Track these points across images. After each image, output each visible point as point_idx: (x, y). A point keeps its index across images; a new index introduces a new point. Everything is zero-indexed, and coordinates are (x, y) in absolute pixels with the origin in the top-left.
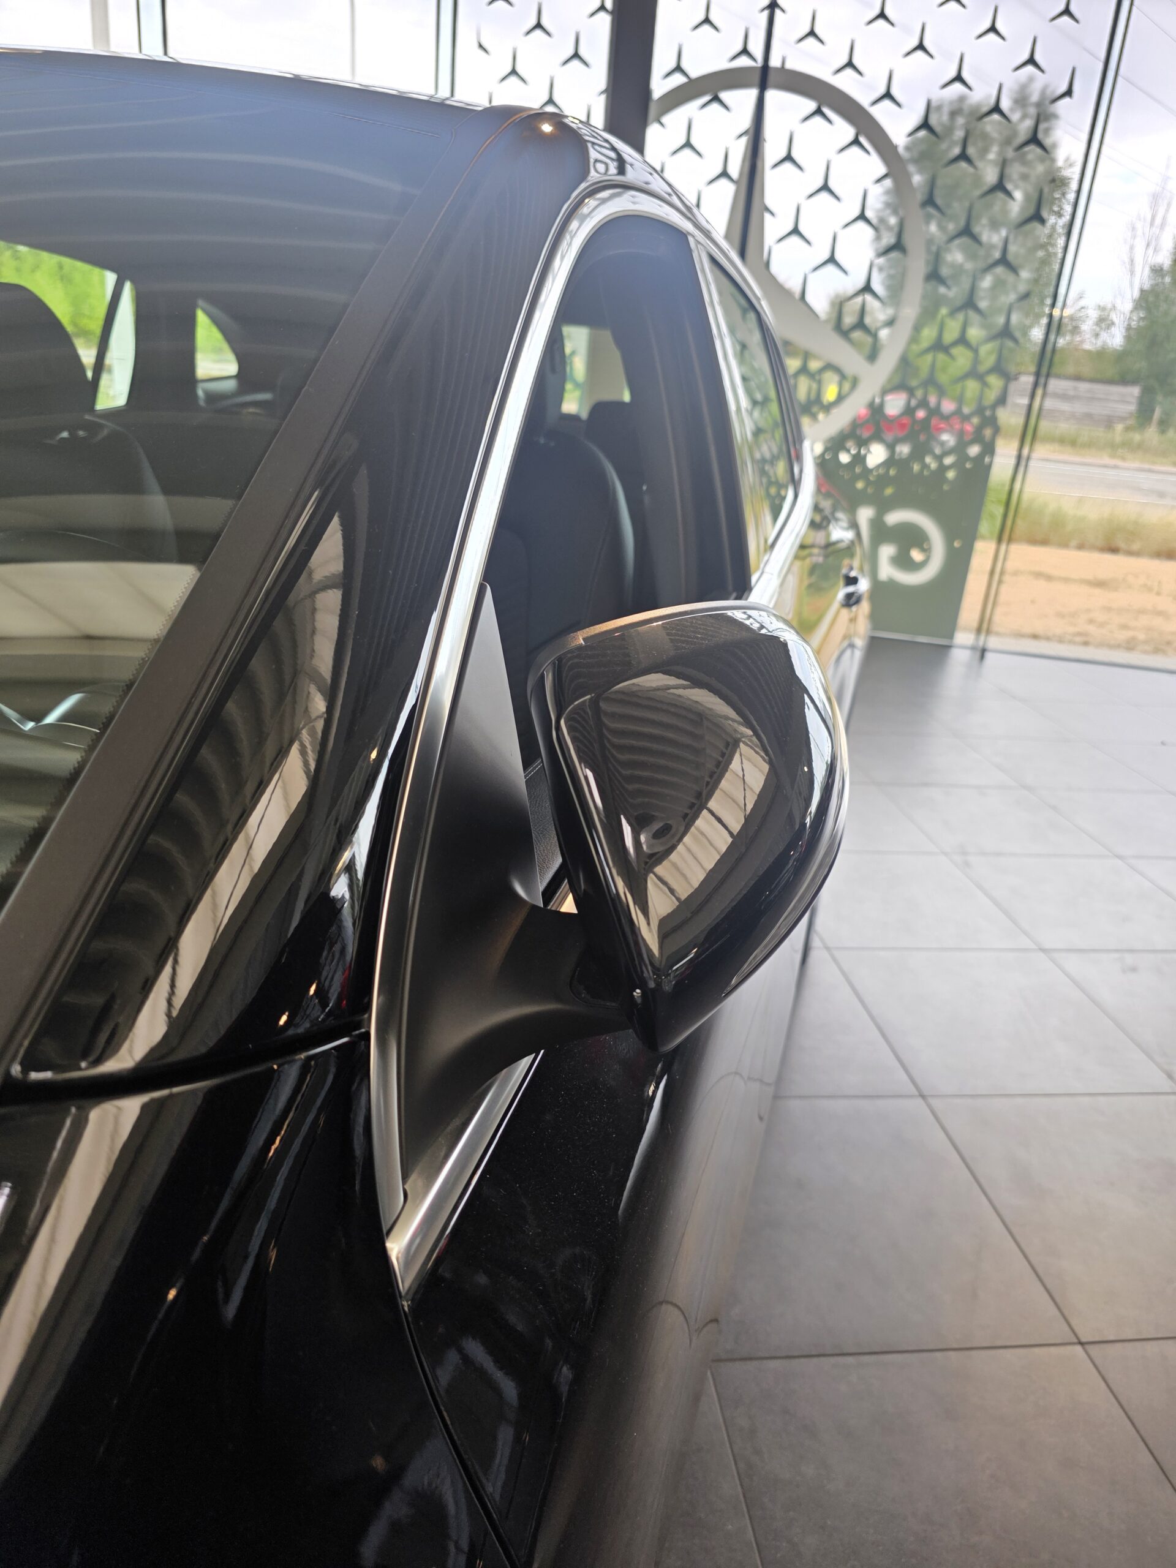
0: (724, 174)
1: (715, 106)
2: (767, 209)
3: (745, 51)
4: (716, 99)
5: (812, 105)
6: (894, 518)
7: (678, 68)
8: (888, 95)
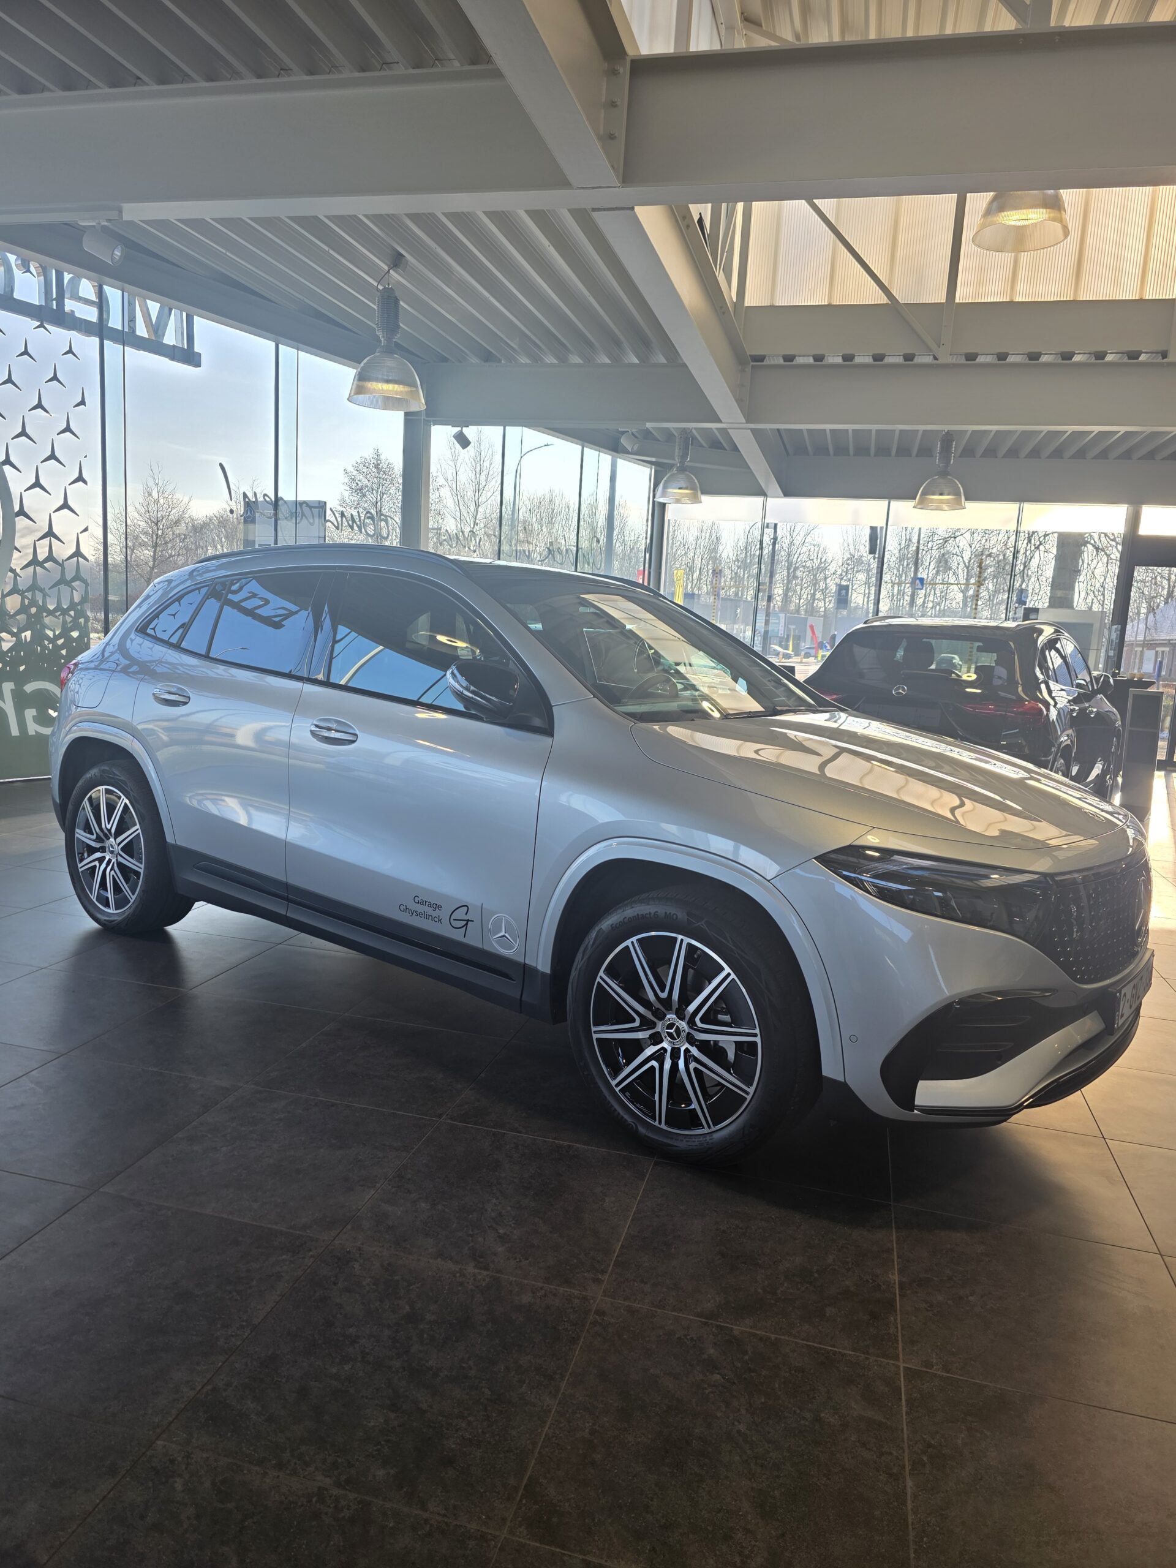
6: (29, 688)
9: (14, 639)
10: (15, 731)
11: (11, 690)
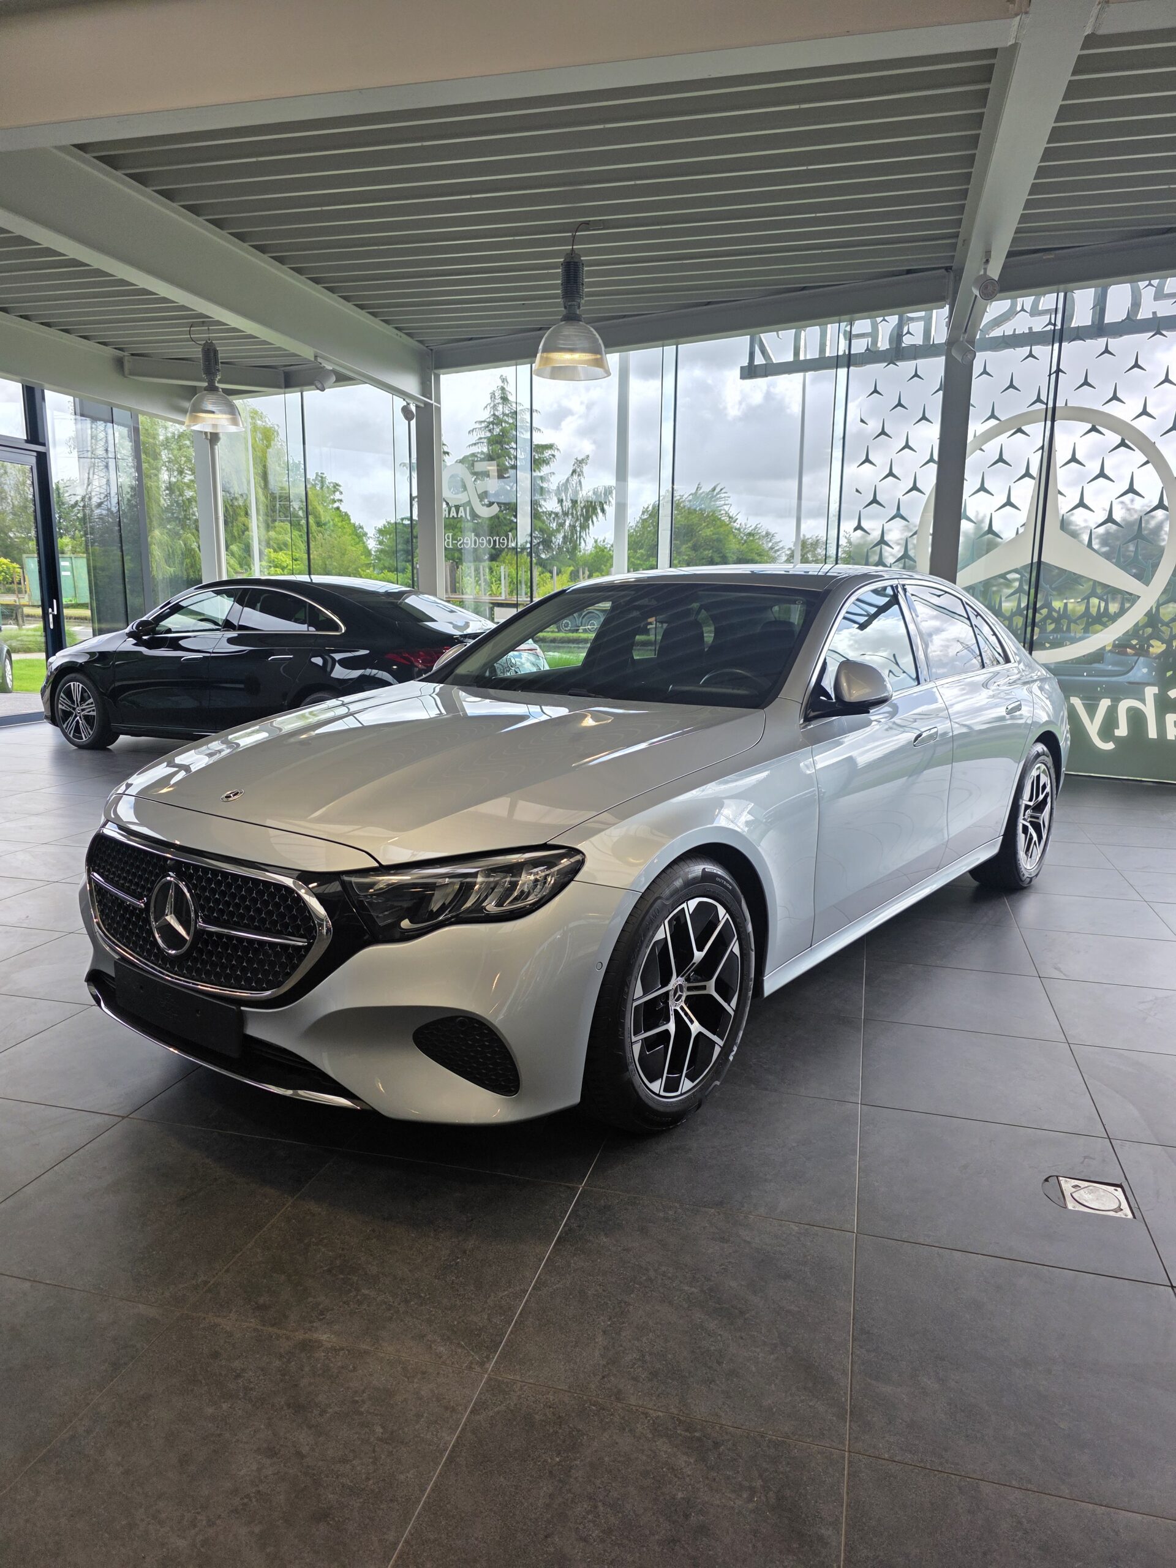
0: (1027, 474)
1: (1019, 434)
2: (1060, 493)
3: (1039, 400)
4: (1020, 430)
5: (1089, 426)
7: (993, 416)
8: (1145, 412)
9: (1165, 646)
10: (1153, 734)
11: (1154, 694)
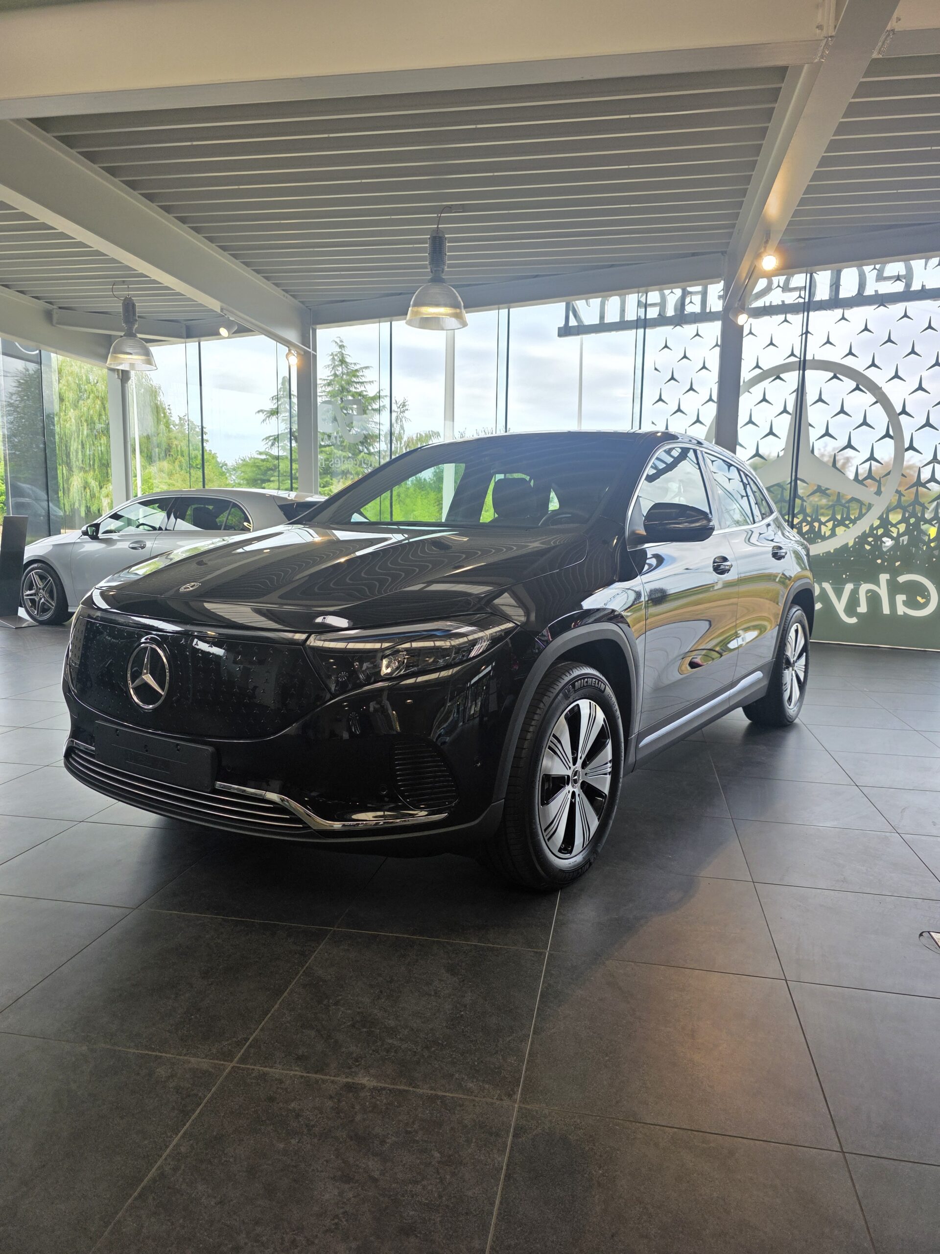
0: (785, 411)
1: (778, 380)
2: (811, 425)
3: (792, 354)
7: (757, 366)
8: (873, 364)
9: (893, 542)
10: (886, 610)
11: (887, 580)
